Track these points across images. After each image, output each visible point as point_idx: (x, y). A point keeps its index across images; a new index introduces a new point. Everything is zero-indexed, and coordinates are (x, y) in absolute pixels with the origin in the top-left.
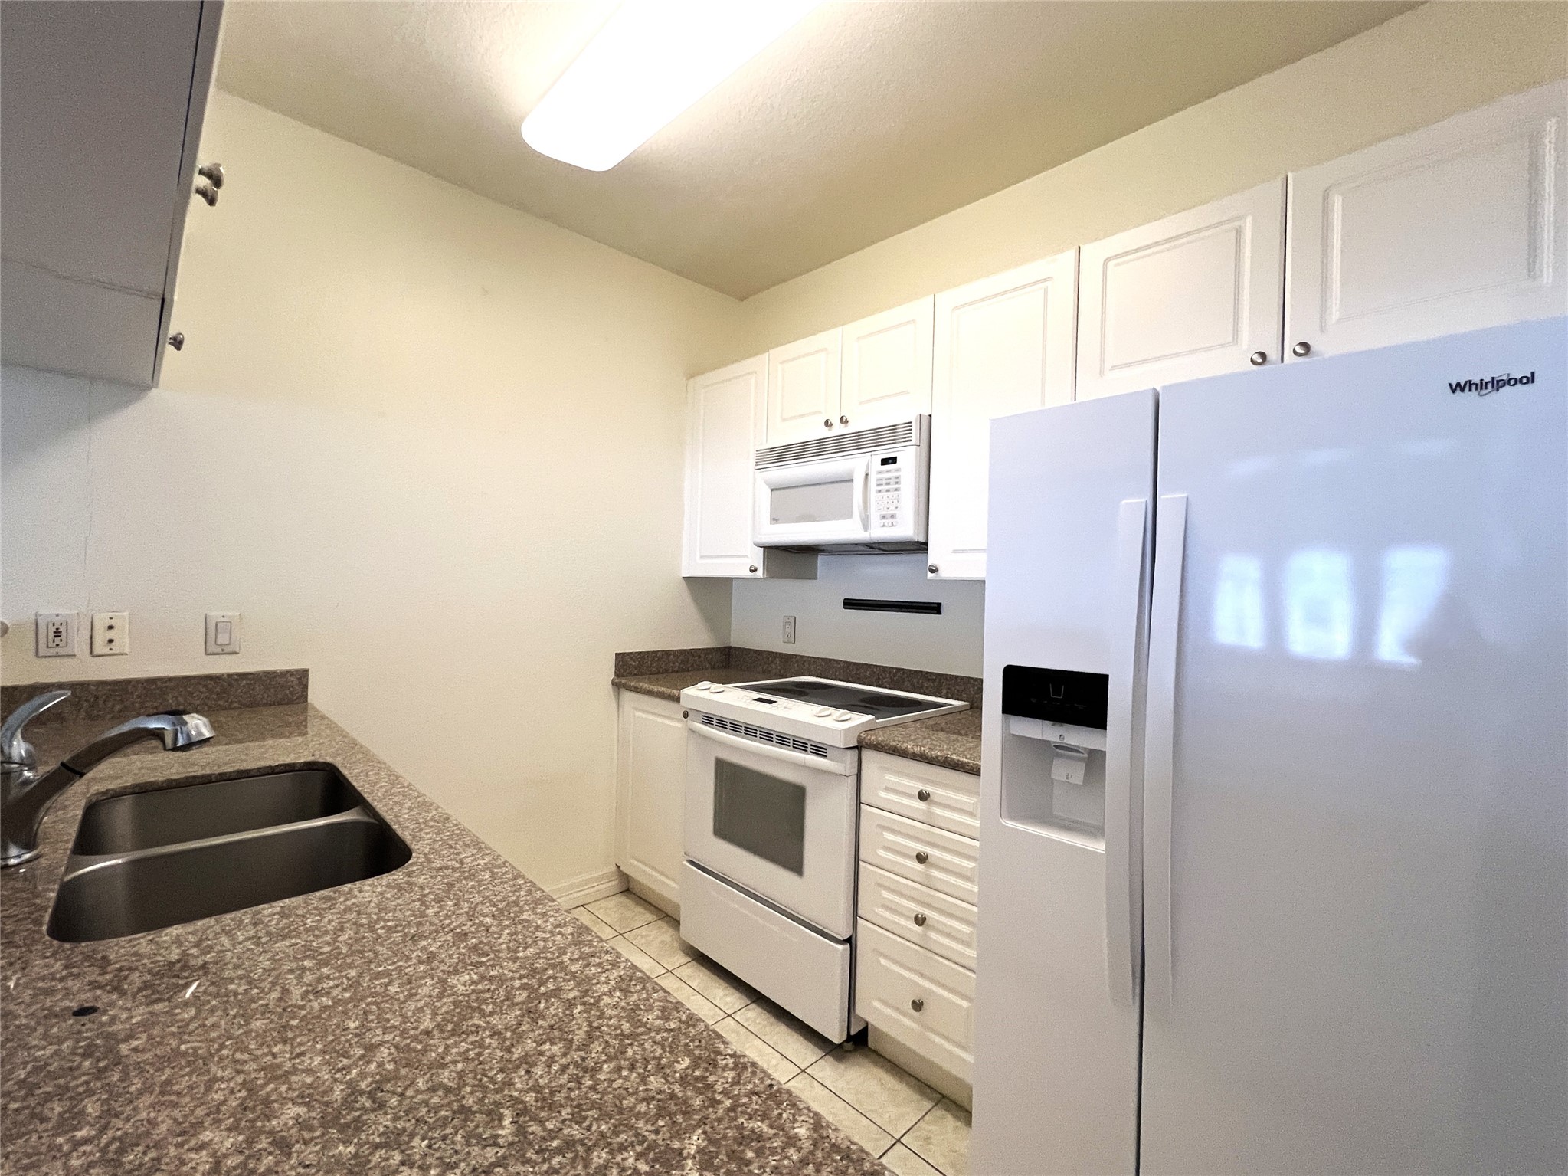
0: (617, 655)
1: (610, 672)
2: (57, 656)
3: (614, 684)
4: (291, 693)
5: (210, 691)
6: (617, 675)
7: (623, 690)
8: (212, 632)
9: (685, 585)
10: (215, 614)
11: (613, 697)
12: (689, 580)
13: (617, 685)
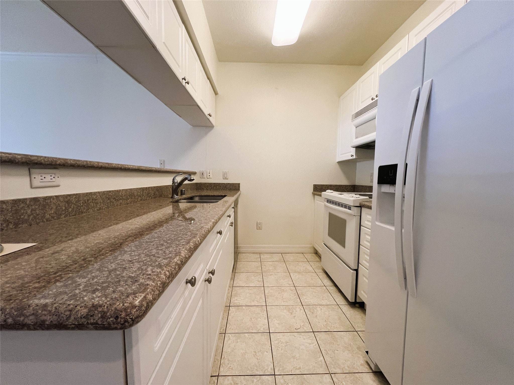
0: (314, 185)
1: (312, 190)
2: (203, 178)
3: (313, 193)
4: (237, 188)
5: (223, 186)
6: (314, 191)
7: (315, 196)
8: (224, 175)
9: (338, 165)
10: (224, 171)
11: (313, 197)
12: (339, 163)
13: (314, 194)
